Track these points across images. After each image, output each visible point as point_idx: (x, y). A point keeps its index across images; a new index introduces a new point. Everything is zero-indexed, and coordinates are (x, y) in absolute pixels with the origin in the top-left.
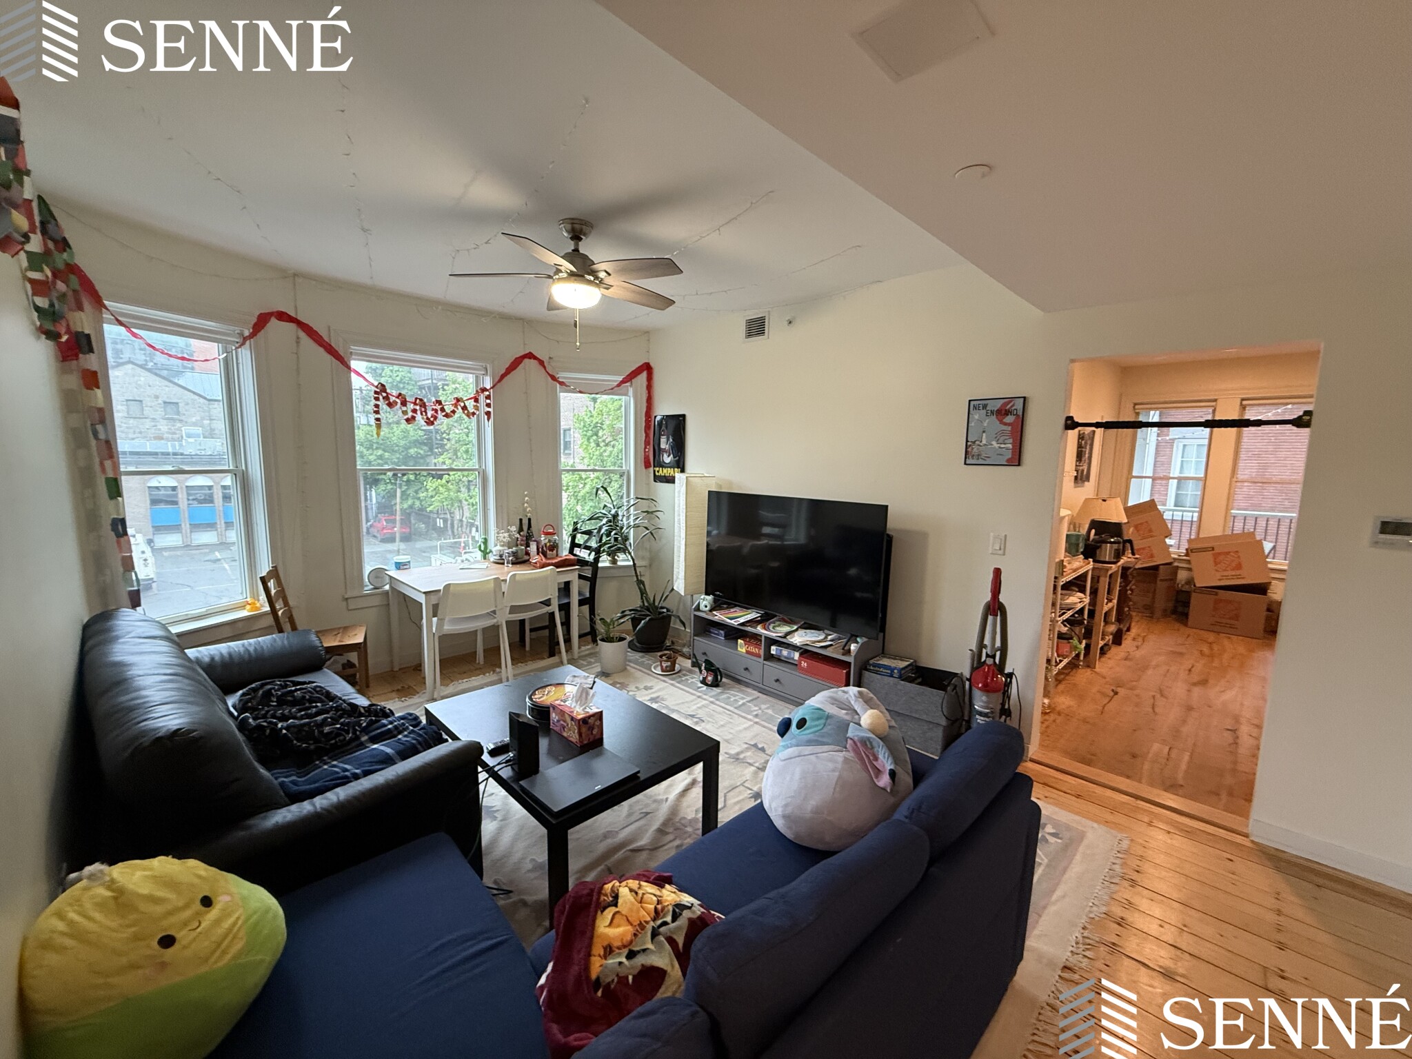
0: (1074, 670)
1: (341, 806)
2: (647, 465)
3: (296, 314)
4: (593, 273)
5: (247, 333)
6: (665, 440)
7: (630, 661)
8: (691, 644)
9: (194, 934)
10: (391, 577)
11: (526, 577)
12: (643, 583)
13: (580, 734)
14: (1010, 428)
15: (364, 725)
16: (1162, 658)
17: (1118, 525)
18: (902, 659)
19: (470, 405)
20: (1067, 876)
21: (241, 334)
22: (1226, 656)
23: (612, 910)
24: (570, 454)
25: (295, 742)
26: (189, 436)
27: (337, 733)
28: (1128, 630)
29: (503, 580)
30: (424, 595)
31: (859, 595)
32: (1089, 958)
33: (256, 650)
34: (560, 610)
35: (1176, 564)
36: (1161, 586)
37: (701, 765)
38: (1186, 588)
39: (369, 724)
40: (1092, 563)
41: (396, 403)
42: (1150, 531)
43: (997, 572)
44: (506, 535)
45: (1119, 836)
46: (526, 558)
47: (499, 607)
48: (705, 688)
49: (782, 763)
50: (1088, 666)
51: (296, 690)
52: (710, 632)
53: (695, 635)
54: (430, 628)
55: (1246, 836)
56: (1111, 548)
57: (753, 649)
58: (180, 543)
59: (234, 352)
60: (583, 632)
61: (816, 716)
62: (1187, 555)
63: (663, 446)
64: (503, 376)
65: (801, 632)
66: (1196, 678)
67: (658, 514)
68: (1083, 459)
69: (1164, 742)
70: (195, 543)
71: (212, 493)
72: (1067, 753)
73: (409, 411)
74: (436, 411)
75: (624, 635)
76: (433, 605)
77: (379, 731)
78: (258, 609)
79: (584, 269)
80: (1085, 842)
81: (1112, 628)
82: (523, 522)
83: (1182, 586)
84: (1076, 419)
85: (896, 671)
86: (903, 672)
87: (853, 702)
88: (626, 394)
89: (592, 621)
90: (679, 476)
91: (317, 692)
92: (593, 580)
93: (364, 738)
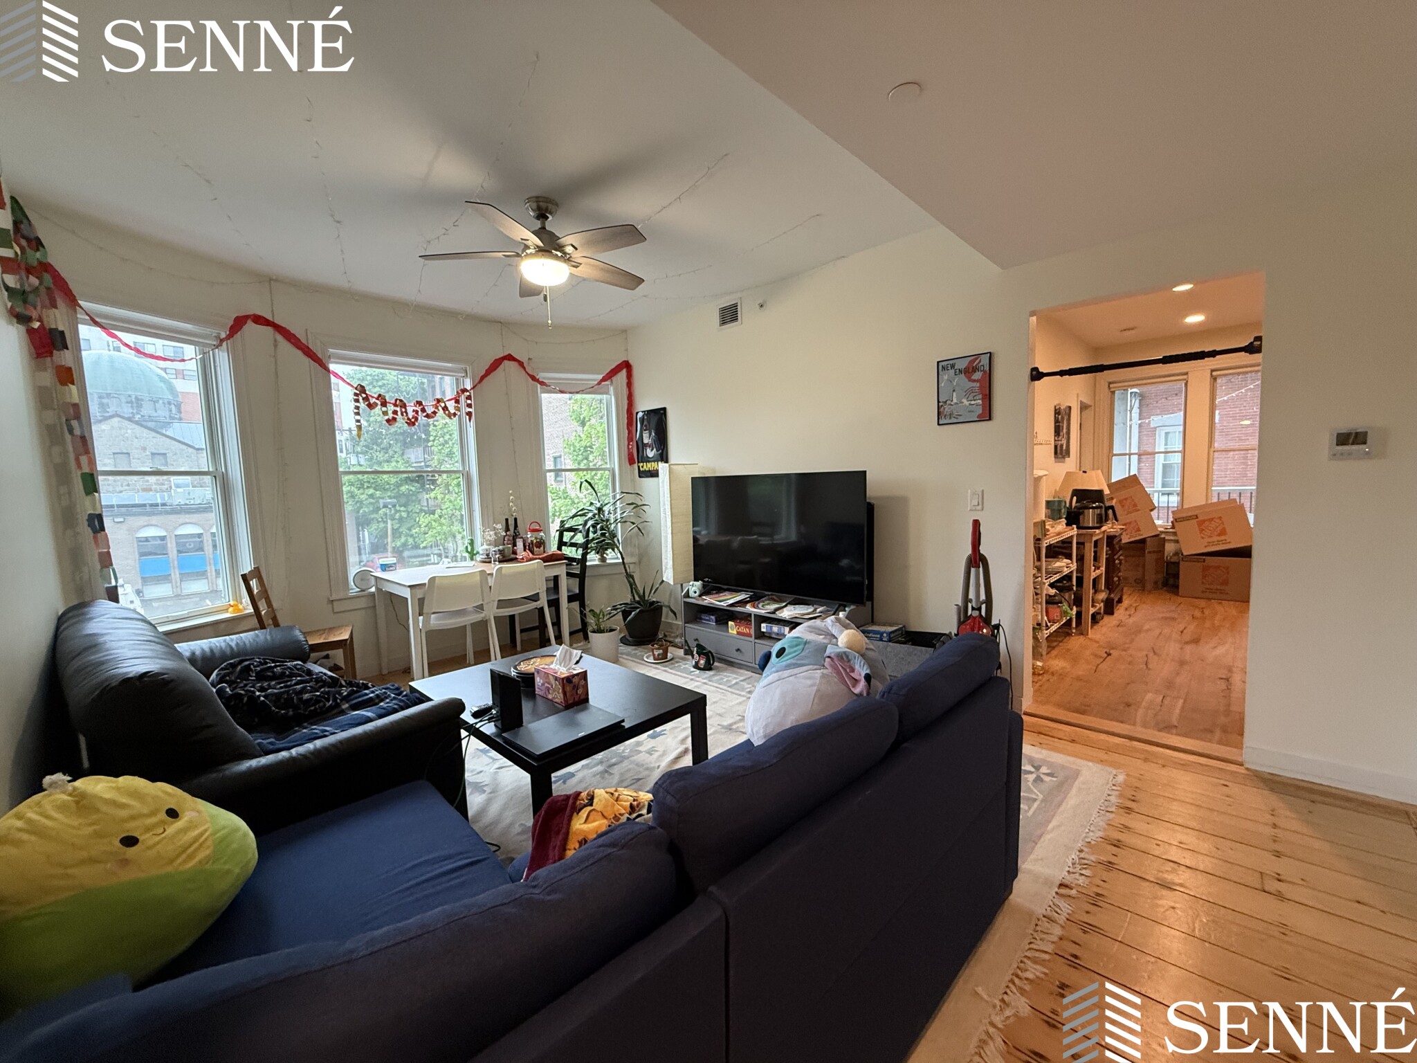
0: (1068, 638)
1: (317, 753)
2: (631, 462)
3: (273, 317)
4: (560, 248)
5: (223, 335)
6: (648, 435)
7: (622, 654)
8: (683, 635)
9: (158, 838)
10: (376, 578)
11: (512, 571)
12: (632, 577)
13: (565, 693)
14: (978, 385)
15: (345, 693)
16: (1154, 623)
17: (1101, 492)
18: (891, 625)
19: (451, 406)
20: (1061, 809)
21: (218, 337)
22: (1218, 617)
23: (589, 808)
24: (562, 481)
25: (273, 708)
26: (178, 486)
27: (317, 700)
28: (1120, 601)
29: (489, 574)
30: (409, 589)
31: (848, 578)
32: (1086, 876)
33: (237, 644)
34: (549, 606)
35: (1163, 536)
36: (1150, 559)
37: (688, 717)
38: (1175, 559)
39: (349, 695)
40: (1075, 529)
41: (376, 404)
42: (1135, 505)
43: (976, 524)
44: (492, 533)
45: (1114, 772)
46: (513, 556)
47: (486, 601)
48: (698, 672)
49: (763, 689)
50: (1082, 634)
51: (276, 666)
52: (701, 619)
53: (685, 623)
54: (416, 626)
55: (1241, 764)
56: (1094, 513)
57: (744, 630)
58: (170, 593)
59: (211, 352)
60: (573, 629)
61: (795, 643)
62: (1173, 527)
63: (646, 441)
64: (483, 378)
65: (790, 607)
66: (1187, 637)
67: (644, 508)
68: (1061, 434)
69: (1157, 692)
70: (185, 592)
71: (202, 542)
72: (1059, 705)
73: (390, 412)
74: (417, 412)
75: (614, 627)
76: (419, 599)
77: (360, 699)
78: (239, 610)
79: (550, 246)
80: (1081, 779)
81: (1102, 596)
82: (510, 522)
83: (1171, 558)
84: (1041, 370)
85: (885, 635)
86: (892, 635)
87: (830, 628)
88: (607, 393)
89: (583, 615)
90: (662, 467)
91: (298, 669)
92: (581, 577)
93: (345, 706)
